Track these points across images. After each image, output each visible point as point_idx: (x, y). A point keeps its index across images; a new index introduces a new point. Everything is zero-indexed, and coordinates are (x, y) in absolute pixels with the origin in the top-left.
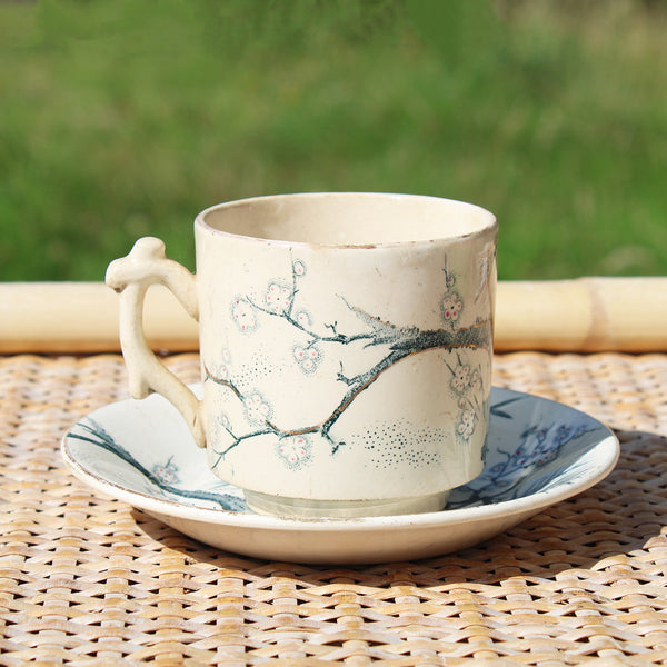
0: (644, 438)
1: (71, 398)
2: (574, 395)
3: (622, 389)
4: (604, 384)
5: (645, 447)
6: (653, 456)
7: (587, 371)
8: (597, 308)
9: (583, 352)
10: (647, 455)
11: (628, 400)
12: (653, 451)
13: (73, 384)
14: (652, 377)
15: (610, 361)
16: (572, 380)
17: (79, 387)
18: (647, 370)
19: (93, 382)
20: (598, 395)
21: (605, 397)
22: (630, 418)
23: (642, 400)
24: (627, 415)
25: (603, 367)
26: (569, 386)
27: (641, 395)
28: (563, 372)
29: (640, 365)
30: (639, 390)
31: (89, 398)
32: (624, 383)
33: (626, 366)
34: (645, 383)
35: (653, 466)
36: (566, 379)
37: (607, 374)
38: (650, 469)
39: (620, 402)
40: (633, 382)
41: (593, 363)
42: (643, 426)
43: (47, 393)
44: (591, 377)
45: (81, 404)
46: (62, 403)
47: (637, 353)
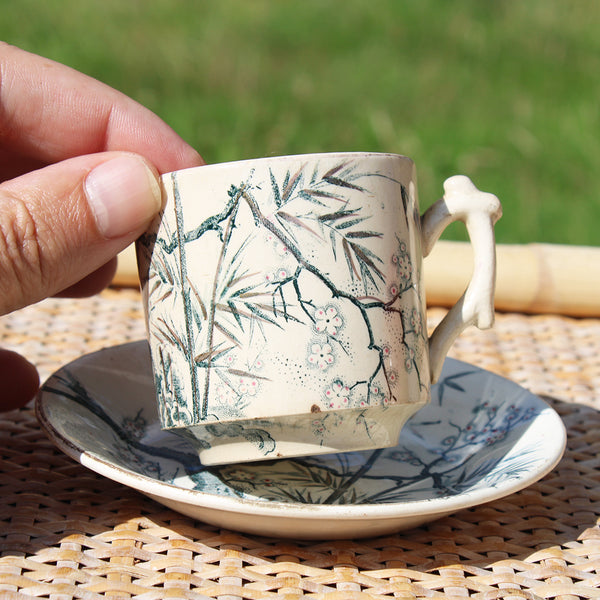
0: (583, 412)
1: (50, 330)
2: (518, 359)
3: (564, 356)
4: (546, 349)
5: (581, 422)
6: (591, 433)
7: (531, 334)
8: (545, 274)
9: (528, 313)
10: (583, 432)
11: (568, 369)
12: (589, 429)
13: (53, 315)
14: (591, 345)
15: (553, 323)
16: (517, 342)
17: (59, 319)
18: (587, 337)
19: (72, 313)
20: (541, 361)
21: (547, 363)
22: (569, 389)
23: (582, 369)
24: (566, 385)
25: (546, 330)
26: (514, 349)
27: (581, 364)
28: (508, 333)
29: (581, 329)
30: (579, 358)
31: (67, 331)
32: (565, 350)
33: (568, 331)
34: (585, 350)
35: (589, 444)
36: (511, 341)
37: (549, 339)
38: (587, 448)
39: (560, 369)
41: (537, 325)
42: (581, 398)
43: (29, 323)
44: (535, 340)
45: (57, 338)
46: (41, 335)
47: (578, 317)
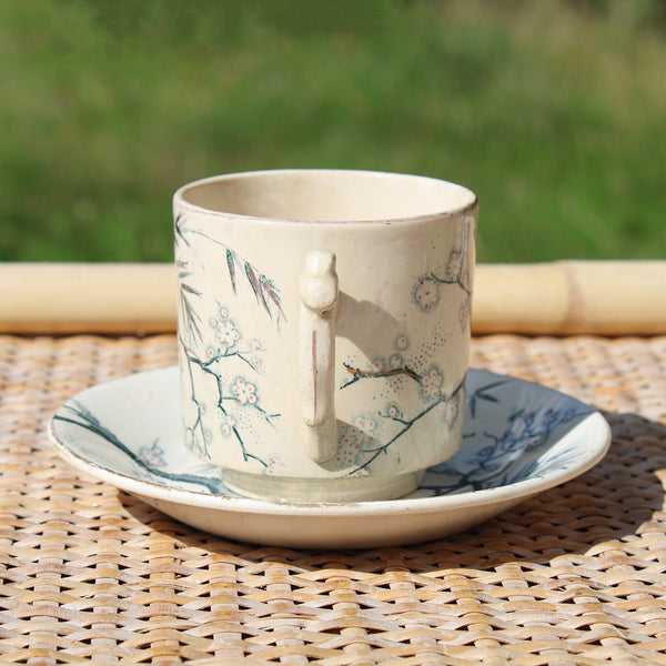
0: (628, 421)
2: (553, 378)
3: (601, 373)
4: (582, 368)
5: (628, 430)
6: (638, 440)
7: (565, 354)
8: (574, 291)
9: (559, 335)
10: (631, 439)
11: (608, 384)
12: (637, 435)
13: (51, 365)
14: (630, 361)
15: (587, 345)
16: (550, 363)
17: (57, 369)
18: (624, 355)
19: (71, 363)
20: (577, 378)
21: (585, 380)
22: (610, 402)
23: (622, 384)
24: (607, 398)
25: (580, 350)
26: (548, 369)
27: (621, 379)
28: (540, 355)
29: (618, 349)
30: (618, 374)
31: (68, 379)
32: (603, 367)
33: (604, 351)
34: (623, 366)
35: (638, 450)
36: (544, 362)
37: (584, 358)
38: (634, 454)
39: (599, 386)
40: (611, 366)
41: (570, 346)
42: (623, 408)
43: (27, 374)
44: (569, 360)
45: (59, 385)
46: (41, 384)
47: (612, 337)
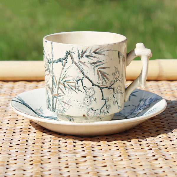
0: (173, 103)
1: (12, 93)
3: (167, 90)
4: (162, 89)
5: (173, 105)
6: (175, 108)
7: (158, 85)
8: (160, 68)
9: (157, 80)
11: (169, 93)
12: (175, 107)
13: (12, 89)
15: (164, 83)
17: (14, 90)
18: (174, 85)
19: (18, 88)
20: (160, 92)
21: (162, 92)
22: (169, 98)
23: (173, 93)
24: (168, 97)
26: (152, 89)
27: (173, 92)
28: (151, 86)
29: (173, 84)
30: (172, 90)
31: (17, 92)
32: (168, 89)
33: (169, 84)
34: (174, 88)
35: (175, 110)
36: (151, 87)
37: (163, 86)
38: (174, 111)
39: (167, 93)
40: (171, 88)
41: (159, 83)
42: (173, 99)
43: (5, 91)
44: (159, 87)
45: (14, 94)
46: (10, 94)
47: (172, 81)
